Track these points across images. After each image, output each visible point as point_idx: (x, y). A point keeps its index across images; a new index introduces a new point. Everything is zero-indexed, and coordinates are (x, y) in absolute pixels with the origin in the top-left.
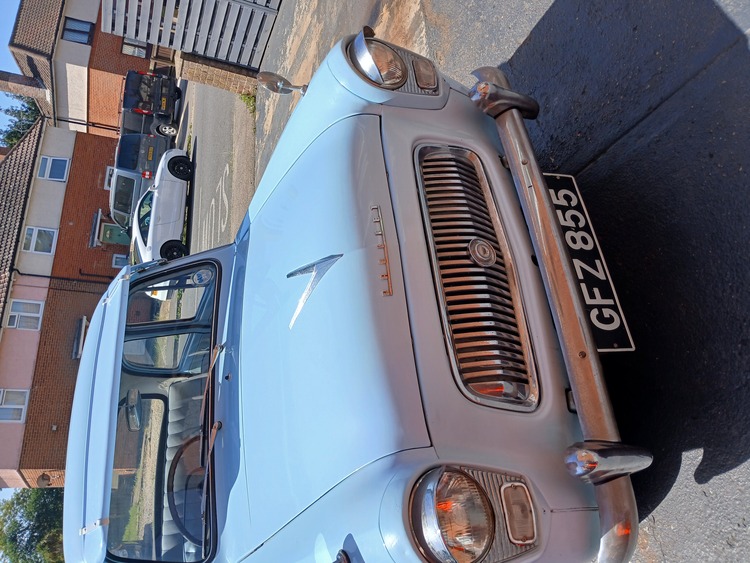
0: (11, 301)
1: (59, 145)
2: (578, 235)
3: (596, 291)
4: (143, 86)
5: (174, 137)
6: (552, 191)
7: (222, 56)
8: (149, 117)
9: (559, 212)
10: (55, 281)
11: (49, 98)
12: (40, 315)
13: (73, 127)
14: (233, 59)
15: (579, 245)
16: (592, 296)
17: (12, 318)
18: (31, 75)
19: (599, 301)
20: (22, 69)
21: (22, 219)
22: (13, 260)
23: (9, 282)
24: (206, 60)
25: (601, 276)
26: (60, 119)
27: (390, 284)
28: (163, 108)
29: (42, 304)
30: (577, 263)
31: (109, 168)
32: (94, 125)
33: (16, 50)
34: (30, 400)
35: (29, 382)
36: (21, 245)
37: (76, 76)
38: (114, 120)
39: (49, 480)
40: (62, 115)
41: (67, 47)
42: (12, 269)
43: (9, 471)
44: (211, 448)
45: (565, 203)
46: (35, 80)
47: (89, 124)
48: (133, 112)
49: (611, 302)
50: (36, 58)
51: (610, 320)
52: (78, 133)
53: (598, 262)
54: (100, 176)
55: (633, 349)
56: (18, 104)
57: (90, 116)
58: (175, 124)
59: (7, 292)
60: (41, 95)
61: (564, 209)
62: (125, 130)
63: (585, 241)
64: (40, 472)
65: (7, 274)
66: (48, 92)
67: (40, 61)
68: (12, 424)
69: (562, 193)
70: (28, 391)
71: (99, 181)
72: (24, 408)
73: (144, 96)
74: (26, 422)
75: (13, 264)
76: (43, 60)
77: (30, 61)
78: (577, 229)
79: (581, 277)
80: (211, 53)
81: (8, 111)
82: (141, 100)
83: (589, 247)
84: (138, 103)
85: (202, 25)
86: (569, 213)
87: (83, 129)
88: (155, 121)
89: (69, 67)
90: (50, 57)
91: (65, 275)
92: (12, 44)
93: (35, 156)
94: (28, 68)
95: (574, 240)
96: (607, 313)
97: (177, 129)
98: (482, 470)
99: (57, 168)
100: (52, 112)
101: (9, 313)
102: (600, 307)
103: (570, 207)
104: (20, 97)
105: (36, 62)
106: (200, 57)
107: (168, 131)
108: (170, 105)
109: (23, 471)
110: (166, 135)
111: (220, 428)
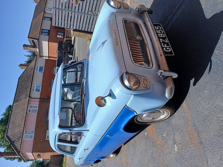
0: (29, 106)
1: (41, 63)
2: (161, 35)
3: (165, 44)
4: (63, 45)
5: (72, 58)
6: (155, 27)
7: (83, 29)
8: (65, 53)
9: (157, 30)
10: (41, 99)
11: (38, 51)
12: (37, 109)
13: (44, 58)
14: (86, 30)
15: (162, 36)
16: (164, 45)
17: (30, 110)
18: (33, 45)
19: (166, 46)
20: (31, 44)
21: (32, 83)
22: (30, 94)
23: (29, 100)
24: (79, 31)
25: (167, 42)
26: (41, 56)
27: (117, 43)
28: (69, 50)
29: (38, 106)
30: (161, 40)
31: (55, 68)
32: (50, 57)
33: (29, 39)
34: (35, 133)
35: (34, 128)
36: (32, 90)
37: (45, 44)
38: (55, 55)
39: (40, 156)
40: (42, 55)
41: (42, 36)
42: (29, 97)
43: (29, 153)
44: (83, 99)
45: (158, 29)
46: (34, 46)
47: (49, 57)
48: (61, 52)
49: (169, 47)
50: (35, 40)
51: (169, 50)
52: (46, 59)
53: (166, 39)
54: (52, 70)
55: (174, 55)
56: (30, 54)
57: (49, 55)
58: (72, 54)
59: (28, 103)
60: (36, 50)
61: (158, 30)
62: (58, 57)
63: (163, 35)
64: (38, 153)
65: (28, 98)
66: (38, 49)
67: (36, 41)
68: (30, 140)
69: (158, 27)
70: (34, 130)
71: (52, 72)
72: (33, 135)
73: (64, 48)
74: (34, 139)
75: (29, 95)
76: (36, 40)
77: (33, 41)
78: (161, 33)
79: (162, 42)
80: (80, 29)
81: (27, 56)
82: (63, 48)
83: (164, 36)
84: (62, 49)
85: (78, 22)
86: (159, 31)
87: (48, 58)
88: (67, 54)
89: (43, 42)
90: (38, 40)
91: (44, 98)
92: (28, 37)
93: (35, 66)
94: (33, 43)
95: (160, 35)
96: (168, 48)
97: (72, 55)
98: (137, 75)
99: (41, 69)
100: (39, 54)
101: (29, 109)
102: (166, 48)
103: (160, 29)
104: (30, 52)
105: (34, 41)
106: (77, 30)
107: (70, 56)
108: (70, 49)
109: (33, 153)
110: (69, 57)
111: (85, 95)
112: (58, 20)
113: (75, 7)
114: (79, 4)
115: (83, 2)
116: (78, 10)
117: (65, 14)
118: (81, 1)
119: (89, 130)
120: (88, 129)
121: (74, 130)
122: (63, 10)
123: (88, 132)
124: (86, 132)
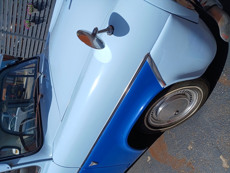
4: (12, 89)
28: (19, 94)
48: (9, 97)
73: (13, 92)
84: (11, 94)
108: (21, 93)
111: (42, 96)
112: (6, 46)
113: (28, 30)
114: (33, 27)
115: (38, 26)
116: (32, 35)
117: (15, 39)
118: (35, 24)
119: (52, 159)
120: (50, 156)
121: (19, 163)
122: (13, 34)
123: (51, 162)
124: (47, 162)
